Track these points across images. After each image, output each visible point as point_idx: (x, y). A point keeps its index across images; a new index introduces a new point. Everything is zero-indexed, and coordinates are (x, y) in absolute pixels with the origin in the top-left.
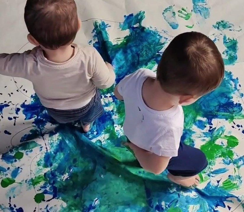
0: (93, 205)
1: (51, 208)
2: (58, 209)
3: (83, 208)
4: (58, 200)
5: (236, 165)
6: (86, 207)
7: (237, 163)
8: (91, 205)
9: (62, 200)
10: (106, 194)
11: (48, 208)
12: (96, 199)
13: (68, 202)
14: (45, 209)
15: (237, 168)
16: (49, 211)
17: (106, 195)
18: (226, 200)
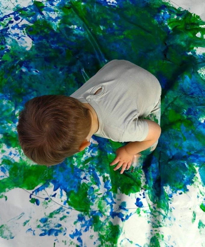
0: (32, 69)
1: (23, 40)
2: (23, 44)
3: (28, 61)
4: (32, 44)
5: (105, 194)
6: (29, 64)
7: (109, 196)
8: (32, 67)
9: (32, 47)
10: (45, 78)
11: (23, 38)
12: (38, 72)
13: (31, 51)
14: (22, 35)
15: (102, 196)
16: (21, 38)
17: (43, 78)
18: (62, 190)
